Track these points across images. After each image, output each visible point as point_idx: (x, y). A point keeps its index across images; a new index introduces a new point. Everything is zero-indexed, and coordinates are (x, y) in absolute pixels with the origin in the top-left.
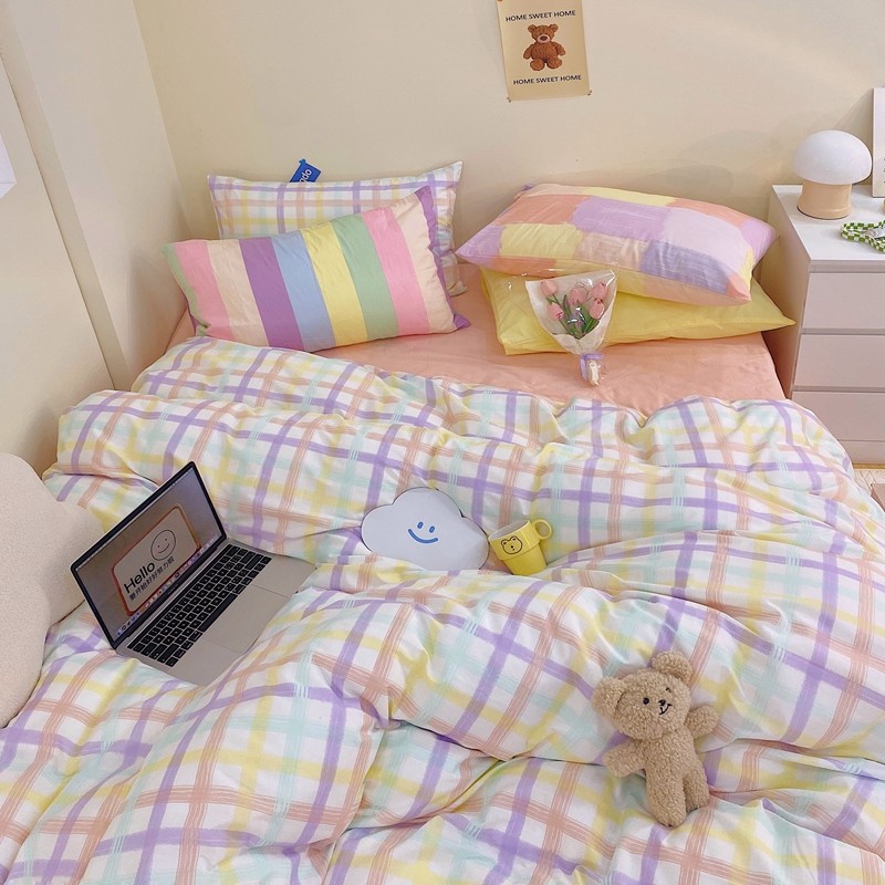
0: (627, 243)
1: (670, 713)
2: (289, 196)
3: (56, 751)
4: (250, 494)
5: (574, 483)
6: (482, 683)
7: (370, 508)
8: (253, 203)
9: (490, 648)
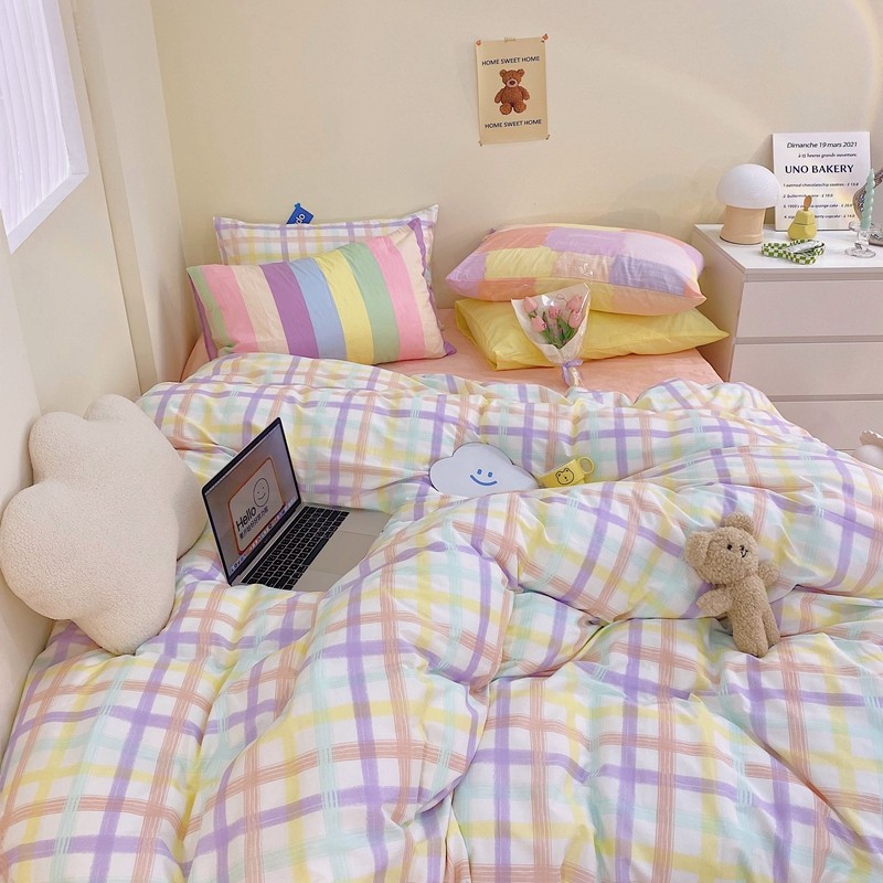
0: (596, 259)
1: (749, 556)
2: (289, 234)
3: (213, 649)
4: (327, 453)
5: (608, 424)
6: (592, 545)
7: (434, 460)
8: (258, 240)
9: (594, 517)
